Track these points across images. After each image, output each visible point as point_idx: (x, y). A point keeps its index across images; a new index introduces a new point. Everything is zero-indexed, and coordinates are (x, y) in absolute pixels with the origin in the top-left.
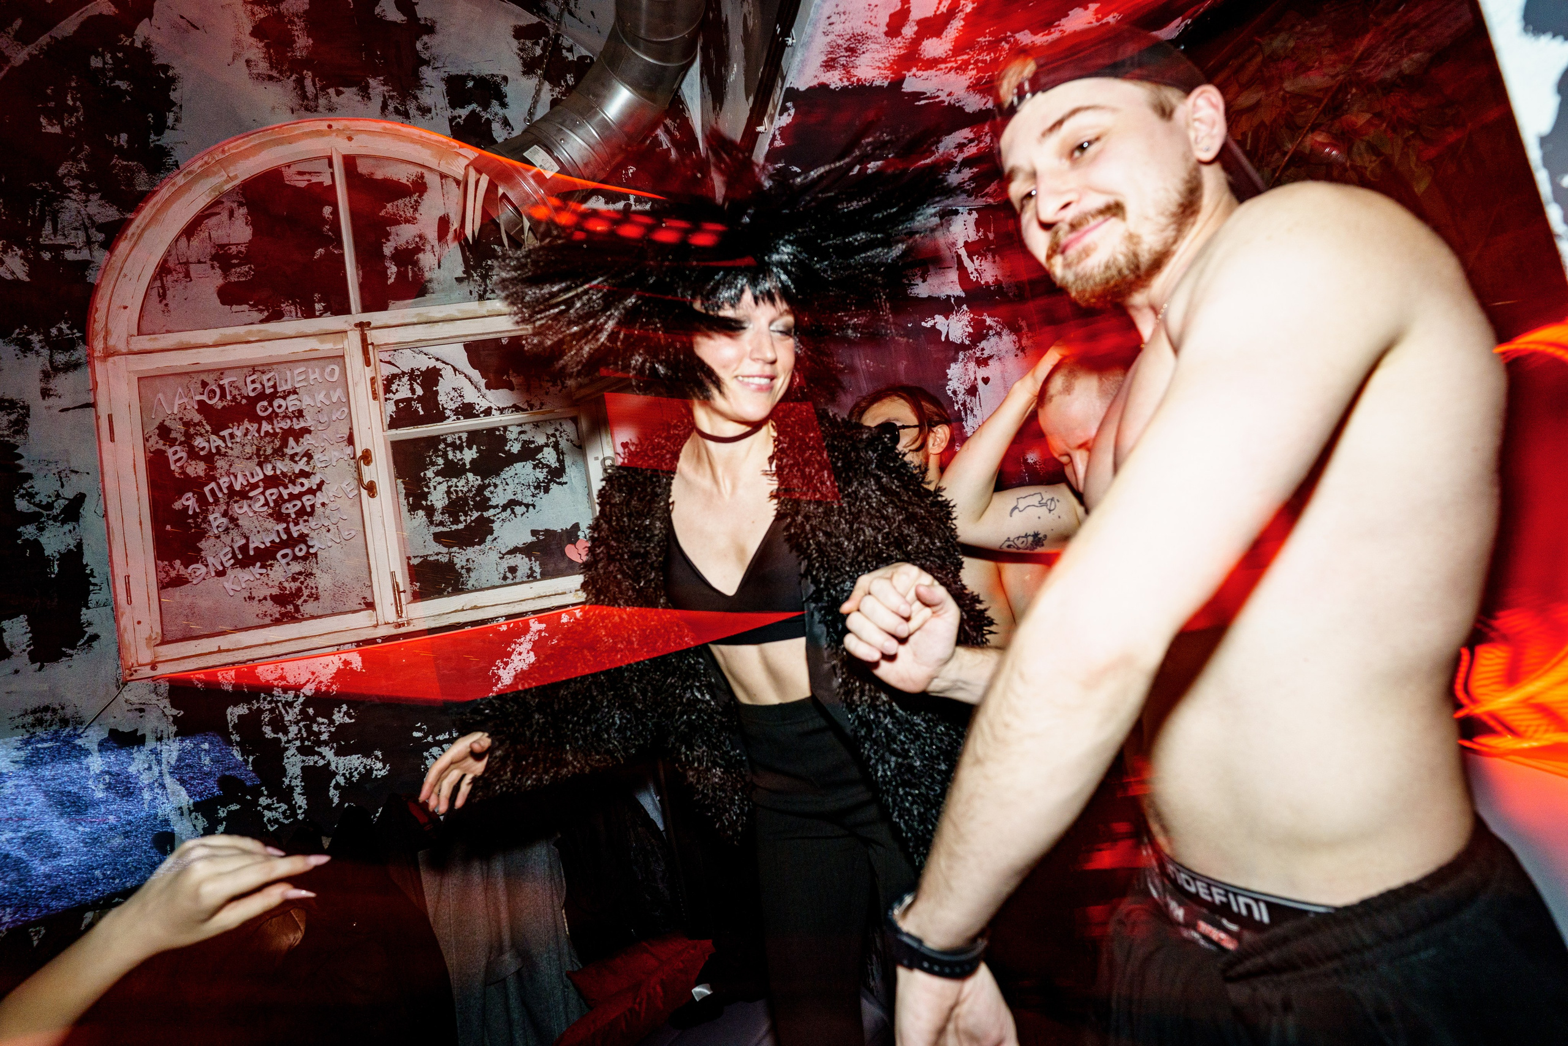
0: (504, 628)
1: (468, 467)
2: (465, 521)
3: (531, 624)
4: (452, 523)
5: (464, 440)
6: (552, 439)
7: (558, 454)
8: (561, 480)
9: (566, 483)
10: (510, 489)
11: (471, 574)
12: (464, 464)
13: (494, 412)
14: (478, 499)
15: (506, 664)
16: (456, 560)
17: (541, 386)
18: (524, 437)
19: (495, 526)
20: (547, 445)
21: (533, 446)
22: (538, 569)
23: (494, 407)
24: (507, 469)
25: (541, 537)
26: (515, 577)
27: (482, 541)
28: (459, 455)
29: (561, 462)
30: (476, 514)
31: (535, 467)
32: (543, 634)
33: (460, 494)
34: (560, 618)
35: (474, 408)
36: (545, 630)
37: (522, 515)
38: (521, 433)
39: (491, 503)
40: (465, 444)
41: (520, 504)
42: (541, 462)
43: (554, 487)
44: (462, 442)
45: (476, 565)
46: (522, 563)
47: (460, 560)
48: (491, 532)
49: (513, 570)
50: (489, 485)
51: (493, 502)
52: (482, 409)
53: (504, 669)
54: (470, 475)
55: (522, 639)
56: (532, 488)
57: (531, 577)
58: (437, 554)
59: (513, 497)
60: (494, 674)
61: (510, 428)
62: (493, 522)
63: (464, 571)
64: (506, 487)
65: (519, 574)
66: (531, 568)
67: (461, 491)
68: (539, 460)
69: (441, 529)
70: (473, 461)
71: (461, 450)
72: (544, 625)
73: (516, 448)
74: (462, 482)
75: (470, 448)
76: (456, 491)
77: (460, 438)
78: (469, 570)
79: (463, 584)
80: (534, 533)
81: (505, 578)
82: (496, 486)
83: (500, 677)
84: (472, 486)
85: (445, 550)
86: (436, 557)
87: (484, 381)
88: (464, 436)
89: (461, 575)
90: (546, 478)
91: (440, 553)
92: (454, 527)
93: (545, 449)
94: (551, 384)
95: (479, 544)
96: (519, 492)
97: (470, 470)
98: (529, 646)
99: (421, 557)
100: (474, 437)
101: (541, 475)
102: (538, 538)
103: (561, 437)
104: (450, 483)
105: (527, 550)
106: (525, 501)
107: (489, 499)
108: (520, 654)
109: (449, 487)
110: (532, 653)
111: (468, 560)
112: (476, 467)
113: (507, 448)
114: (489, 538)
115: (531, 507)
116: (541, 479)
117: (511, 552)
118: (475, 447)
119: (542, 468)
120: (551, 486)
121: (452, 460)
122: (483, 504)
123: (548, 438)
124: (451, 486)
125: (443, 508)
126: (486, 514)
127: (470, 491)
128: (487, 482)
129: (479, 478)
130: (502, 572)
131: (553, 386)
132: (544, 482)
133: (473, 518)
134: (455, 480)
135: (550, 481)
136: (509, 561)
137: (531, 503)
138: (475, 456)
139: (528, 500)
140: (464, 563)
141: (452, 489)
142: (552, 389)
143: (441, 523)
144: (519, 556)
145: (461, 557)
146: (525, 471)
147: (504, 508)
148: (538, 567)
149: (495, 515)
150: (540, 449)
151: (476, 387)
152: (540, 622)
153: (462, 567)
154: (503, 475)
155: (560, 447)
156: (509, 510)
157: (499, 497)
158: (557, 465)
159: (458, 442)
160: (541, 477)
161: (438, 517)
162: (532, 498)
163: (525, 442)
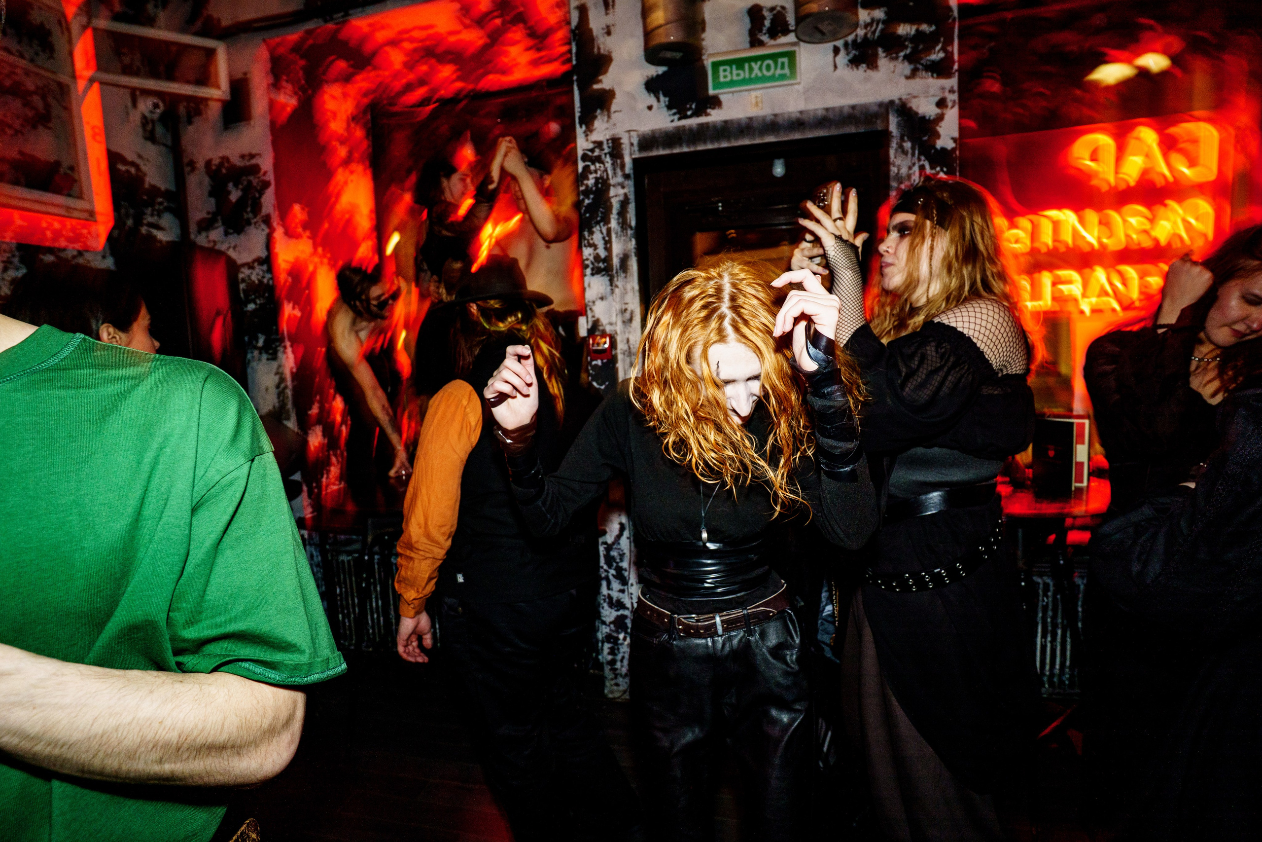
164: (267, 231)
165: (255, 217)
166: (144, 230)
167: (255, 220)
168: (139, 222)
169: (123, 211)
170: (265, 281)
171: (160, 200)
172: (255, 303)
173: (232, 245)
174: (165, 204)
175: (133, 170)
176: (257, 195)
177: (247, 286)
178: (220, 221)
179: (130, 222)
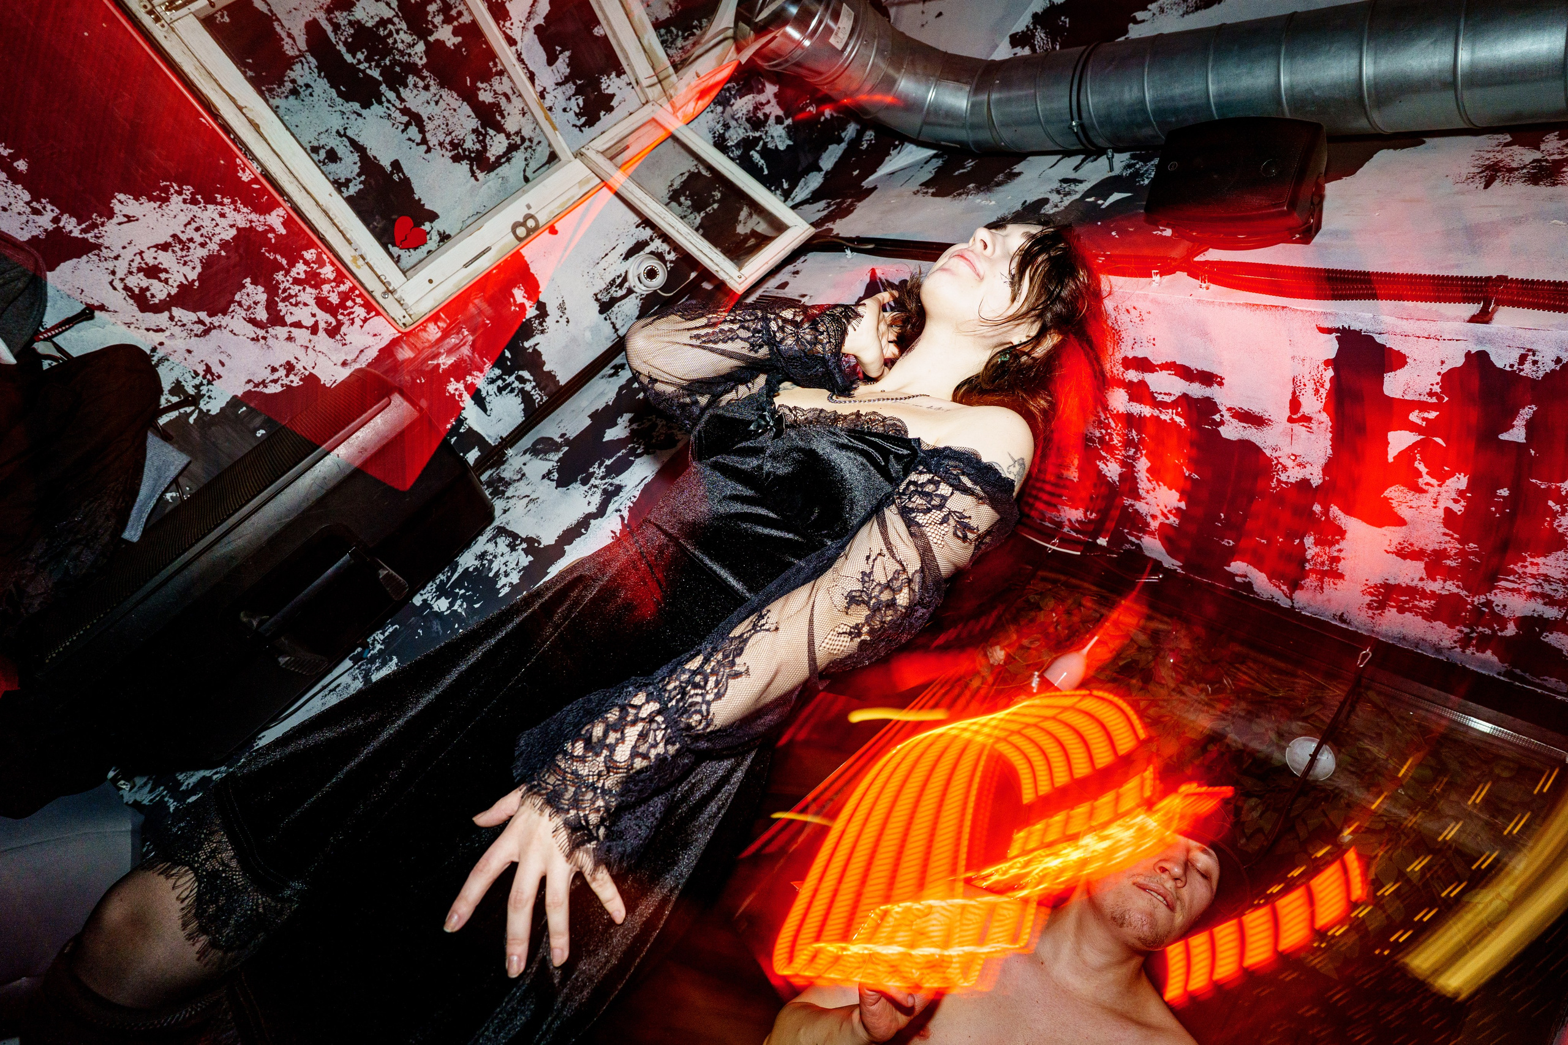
0: (246, 177)
1: (431, 39)
2: (360, 62)
3: (274, 213)
4: (345, 43)
5: (461, 20)
6: (518, 140)
7: (505, 154)
8: (477, 172)
9: (477, 180)
10: (432, 109)
11: (291, 98)
12: (431, 33)
13: (513, 48)
14: (398, 69)
15: (194, 202)
16: (297, 67)
17: (570, 99)
18: (503, 101)
19: (375, 107)
20: (508, 136)
21: (499, 118)
22: (353, 189)
23: (519, 47)
24: (455, 95)
25: (395, 177)
26: (324, 164)
27: (347, 97)
28: (438, 20)
29: (498, 163)
30: (375, 73)
31: (475, 131)
32: (270, 235)
33: (390, 41)
34: (307, 248)
35: (505, 21)
36: (278, 237)
37: (409, 139)
38: (506, 95)
39: (401, 89)
40: (456, 23)
41: (422, 130)
42: (485, 138)
43: (465, 166)
44: (456, 19)
45: (308, 100)
46: (349, 166)
47: (302, 73)
48: (366, 105)
49: (332, 156)
50: (423, 78)
51: (405, 93)
52: (508, 31)
53: (185, 201)
54: (421, 47)
55: (245, 210)
56: (448, 139)
57: (339, 185)
58: (289, 35)
59: (425, 118)
60: (166, 189)
61: (505, 79)
62: (380, 103)
63: (289, 85)
64: (433, 103)
65: (332, 167)
66: (348, 181)
67: (395, 42)
68: (487, 133)
69: (329, 29)
70: (440, 43)
71: (448, 20)
72: (284, 232)
73: (485, 97)
74: (408, 39)
75: (455, 33)
76: (390, 34)
77: (460, 14)
78: (295, 92)
79: (271, 90)
80: (396, 165)
81: (315, 150)
82: (427, 88)
83: (167, 200)
84: (410, 55)
85: (303, 46)
86: (284, 35)
87: (542, 22)
88: (466, 19)
89: (281, 84)
90: (470, 152)
91: (294, 39)
92: (341, 48)
93: (503, 135)
94: (577, 111)
95: (340, 94)
96: (436, 122)
97: (427, 43)
98: (242, 223)
99: (270, 10)
100: (471, 32)
101: (470, 143)
102: (392, 173)
103: (526, 149)
104: (396, 20)
105: (368, 164)
106: (428, 136)
107: (406, 86)
108: (222, 215)
109: (390, 21)
110: (234, 232)
111: (308, 86)
112: (435, 50)
113: (479, 85)
114: (356, 106)
115: (424, 147)
116: (465, 146)
117: (353, 143)
118: (460, 39)
119: (479, 142)
120: (464, 162)
121: (428, 13)
122: (396, 81)
123: (518, 133)
124: (394, 24)
125: (358, 22)
126: (383, 88)
127: (402, 53)
128: (426, 73)
129: (425, 60)
130: (322, 143)
131: (577, 115)
132: (464, 150)
133: (368, 71)
134: (404, 26)
135: (468, 158)
136: (341, 146)
137: (431, 144)
138: (449, 44)
139: (433, 141)
140: (300, 81)
141: (390, 26)
142: (572, 113)
143: (336, 27)
144: (356, 157)
145: (303, 73)
146: (465, 121)
147: (405, 111)
148: (357, 189)
149: (389, 101)
150: (499, 129)
151: (530, 13)
152: (284, 224)
153: (293, 81)
154: (445, 93)
155: (514, 153)
156: (405, 119)
157: (415, 98)
158: (492, 159)
159: (454, 13)
160: (468, 144)
161: (341, 17)
162: (436, 143)
163: (498, 105)
164: (593, 509)
165: (603, 478)
166: (454, 387)
167: (597, 482)
168: (459, 371)
169: (453, 340)
170: (503, 581)
171: (526, 374)
172: (452, 604)
173: (533, 496)
174: (528, 387)
175: (531, 312)
176: (639, 451)
177: (476, 569)
178: (561, 454)
179: (445, 361)
